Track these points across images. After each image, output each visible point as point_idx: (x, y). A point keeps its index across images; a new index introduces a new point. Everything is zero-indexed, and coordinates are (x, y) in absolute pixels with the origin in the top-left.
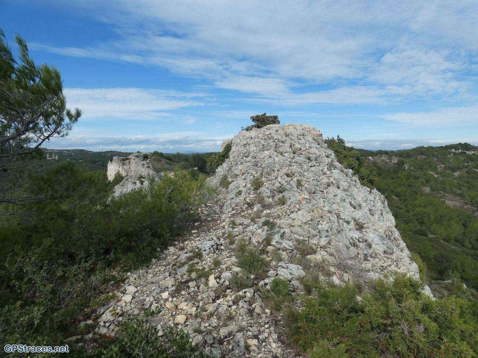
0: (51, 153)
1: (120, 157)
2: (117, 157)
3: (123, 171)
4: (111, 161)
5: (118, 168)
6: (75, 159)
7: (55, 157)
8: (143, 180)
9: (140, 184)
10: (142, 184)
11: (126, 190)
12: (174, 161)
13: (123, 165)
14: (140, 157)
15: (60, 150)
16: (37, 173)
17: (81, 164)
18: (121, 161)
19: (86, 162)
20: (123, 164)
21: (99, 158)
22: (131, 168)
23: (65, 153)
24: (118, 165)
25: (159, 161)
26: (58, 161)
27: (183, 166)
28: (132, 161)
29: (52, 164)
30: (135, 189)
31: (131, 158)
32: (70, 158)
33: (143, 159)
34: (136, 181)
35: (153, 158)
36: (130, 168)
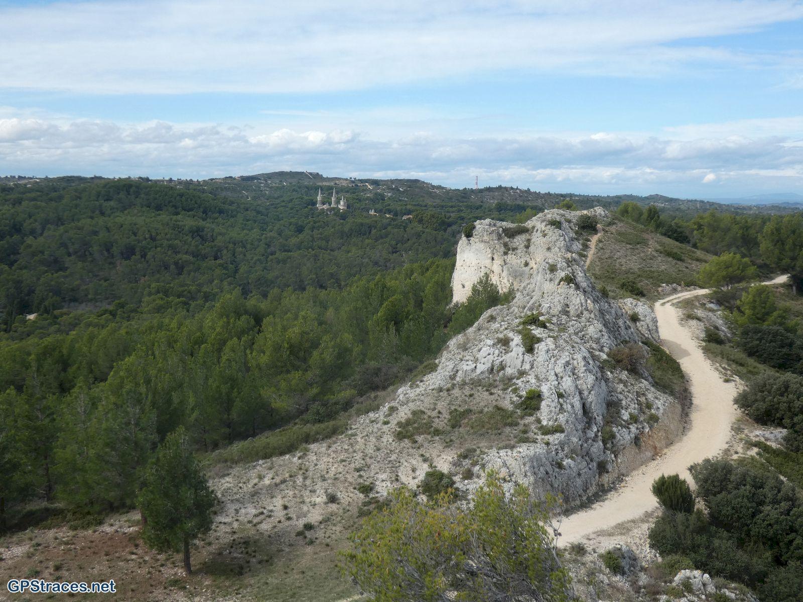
0: (330, 188)
1: (499, 223)
2: (488, 221)
3: (505, 274)
4: (469, 235)
5: (488, 262)
6: (389, 212)
7: (338, 202)
8: (537, 332)
9: (521, 349)
10: (530, 350)
11: (469, 368)
12: (695, 246)
13: (506, 253)
14: (565, 225)
15: (353, 182)
16: (285, 251)
17: (405, 228)
18: (500, 237)
19: (421, 221)
20: (508, 249)
21: (460, 211)
22: (532, 264)
23: (365, 190)
24: (489, 251)
25: (638, 242)
26: (343, 217)
27: (727, 267)
28: (537, 238)
29: (326, 224)
30: (502, 367)
31: (533, 227)
32: (377, 206)
33: (576, 233)
34: (511, 335)
35: (613, 229)
36: (526, 264)
